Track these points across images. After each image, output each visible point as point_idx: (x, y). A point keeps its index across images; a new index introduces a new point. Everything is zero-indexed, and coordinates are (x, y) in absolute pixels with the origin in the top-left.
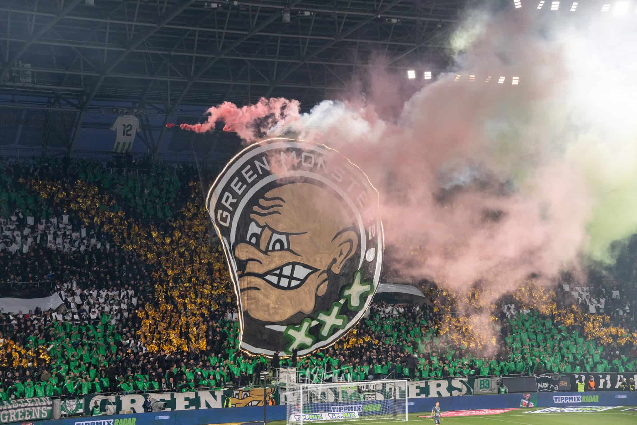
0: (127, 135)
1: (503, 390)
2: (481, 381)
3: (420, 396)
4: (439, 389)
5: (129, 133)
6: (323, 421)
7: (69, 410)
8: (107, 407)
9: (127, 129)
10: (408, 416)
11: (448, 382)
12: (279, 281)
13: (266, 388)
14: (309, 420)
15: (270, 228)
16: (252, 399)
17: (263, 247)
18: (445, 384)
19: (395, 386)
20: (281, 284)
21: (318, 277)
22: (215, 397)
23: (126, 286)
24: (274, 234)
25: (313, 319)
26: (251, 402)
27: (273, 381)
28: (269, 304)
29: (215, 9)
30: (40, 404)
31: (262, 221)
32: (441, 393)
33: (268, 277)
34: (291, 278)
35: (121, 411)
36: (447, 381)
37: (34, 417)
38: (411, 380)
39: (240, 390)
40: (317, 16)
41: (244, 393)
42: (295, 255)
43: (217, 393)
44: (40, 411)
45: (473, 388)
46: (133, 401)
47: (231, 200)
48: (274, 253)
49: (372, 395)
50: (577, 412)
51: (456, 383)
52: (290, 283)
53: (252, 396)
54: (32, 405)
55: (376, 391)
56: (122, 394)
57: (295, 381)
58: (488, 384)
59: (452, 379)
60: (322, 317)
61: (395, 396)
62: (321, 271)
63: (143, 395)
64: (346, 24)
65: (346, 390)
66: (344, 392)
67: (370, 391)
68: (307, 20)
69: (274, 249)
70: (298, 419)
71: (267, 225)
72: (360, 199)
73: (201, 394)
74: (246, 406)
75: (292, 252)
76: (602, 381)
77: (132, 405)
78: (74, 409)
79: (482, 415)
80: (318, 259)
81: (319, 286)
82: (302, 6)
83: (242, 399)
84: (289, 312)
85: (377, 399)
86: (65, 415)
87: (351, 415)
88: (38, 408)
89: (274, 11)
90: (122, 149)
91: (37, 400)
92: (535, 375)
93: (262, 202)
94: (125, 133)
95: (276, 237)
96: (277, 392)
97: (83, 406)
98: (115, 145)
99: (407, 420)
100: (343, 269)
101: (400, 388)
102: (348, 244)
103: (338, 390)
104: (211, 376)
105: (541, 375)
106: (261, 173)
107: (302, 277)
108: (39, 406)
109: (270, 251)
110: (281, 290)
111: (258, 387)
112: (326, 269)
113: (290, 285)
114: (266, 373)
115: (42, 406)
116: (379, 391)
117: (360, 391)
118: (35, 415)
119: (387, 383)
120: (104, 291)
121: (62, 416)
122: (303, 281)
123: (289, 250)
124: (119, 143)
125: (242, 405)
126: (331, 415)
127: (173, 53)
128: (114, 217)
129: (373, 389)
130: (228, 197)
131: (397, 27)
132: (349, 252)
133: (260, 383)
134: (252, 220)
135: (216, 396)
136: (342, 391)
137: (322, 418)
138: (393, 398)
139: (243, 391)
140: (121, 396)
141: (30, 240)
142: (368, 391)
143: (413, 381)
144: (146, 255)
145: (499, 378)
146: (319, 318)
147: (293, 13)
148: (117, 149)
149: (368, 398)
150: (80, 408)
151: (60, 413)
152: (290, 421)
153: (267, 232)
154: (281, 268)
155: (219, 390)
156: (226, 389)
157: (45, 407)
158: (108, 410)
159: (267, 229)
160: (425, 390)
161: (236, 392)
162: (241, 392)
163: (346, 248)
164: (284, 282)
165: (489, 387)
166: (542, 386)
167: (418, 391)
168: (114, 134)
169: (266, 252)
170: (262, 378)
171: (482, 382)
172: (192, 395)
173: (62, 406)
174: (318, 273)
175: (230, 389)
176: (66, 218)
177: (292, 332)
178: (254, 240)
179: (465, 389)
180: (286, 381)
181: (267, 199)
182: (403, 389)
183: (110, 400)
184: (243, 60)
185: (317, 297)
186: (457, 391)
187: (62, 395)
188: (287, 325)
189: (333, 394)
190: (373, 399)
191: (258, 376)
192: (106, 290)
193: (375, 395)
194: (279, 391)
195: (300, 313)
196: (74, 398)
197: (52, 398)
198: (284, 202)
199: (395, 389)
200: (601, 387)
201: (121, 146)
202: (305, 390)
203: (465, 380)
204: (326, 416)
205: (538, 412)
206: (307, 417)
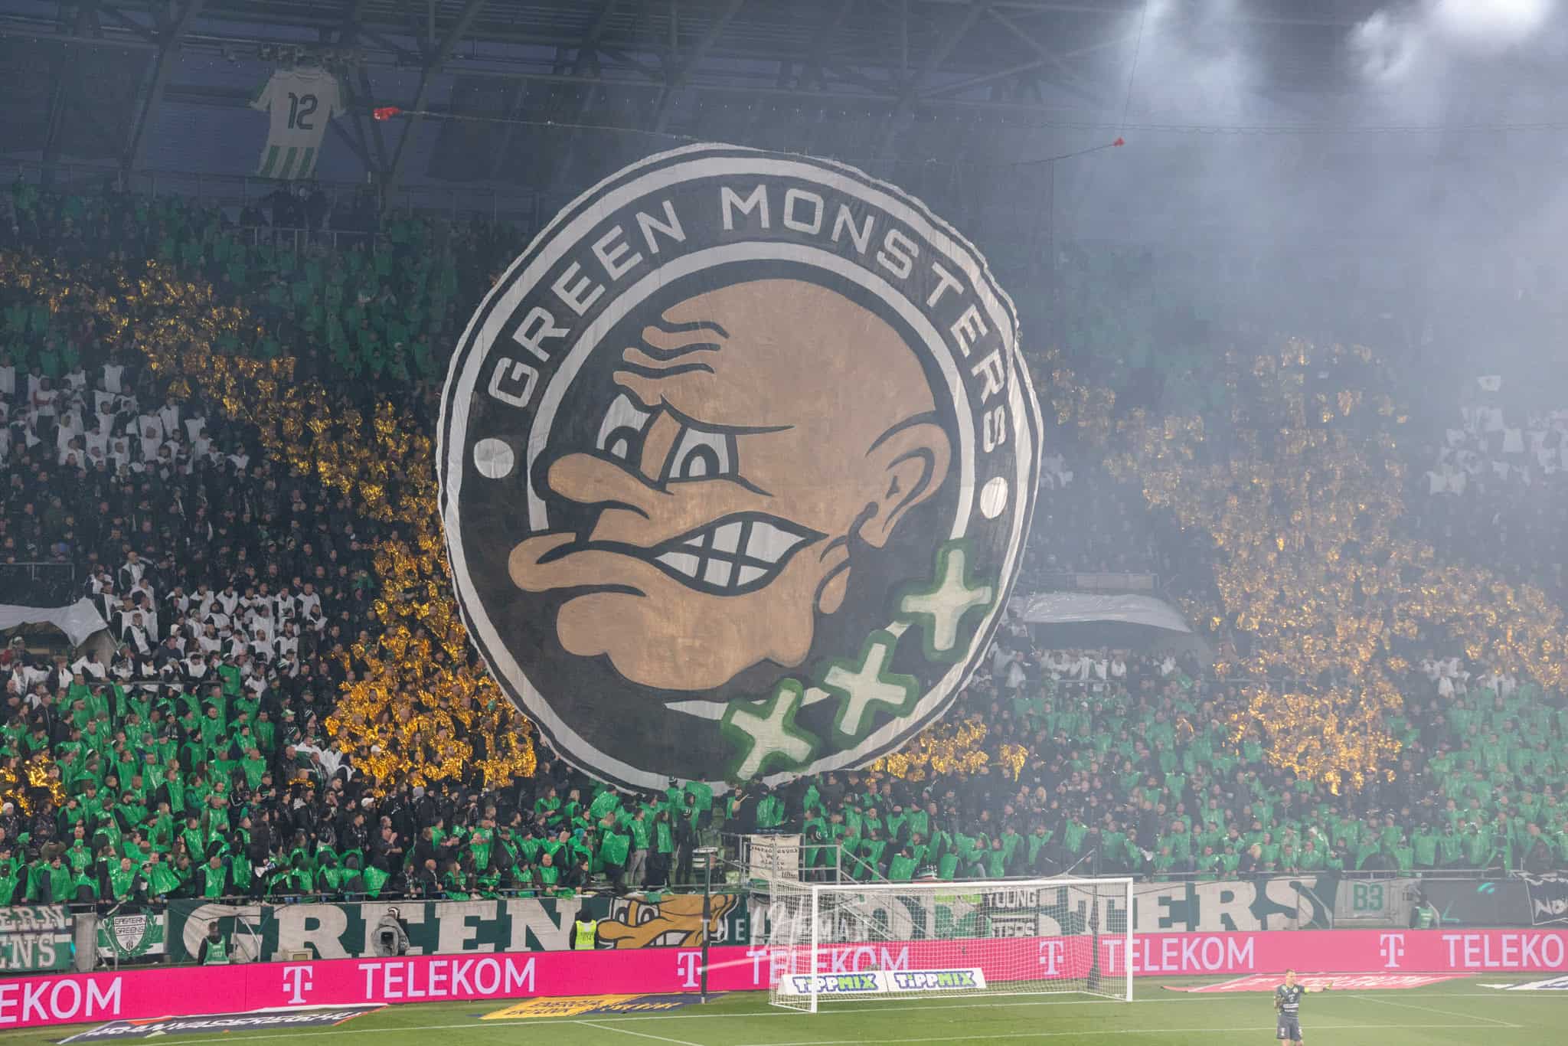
0: (302, 126)
1: (1426, 915)
2: (1356, 887)
3: (1170, 926)
4: (1227, 908)
5: (306, 120)
6: (878, 995)
7: (123, 944)
8: (236, 937)
9: (300, 108)
10: (1134, 986)
11: (1256, 886)
12: (702, 568)
13: (711, 894)
14: (837, 991)
15: (675, 414)
16: (670, 927)
17: (651, 465)
18: (1245, 892)
19: (1095, 895)
20: (709, 577)
21: (823, 556)
22: (556, 918)
23: (297, 581)
24: (690, 430)
25: (807, 684)
26: (664, 934)
27: (732, 874)
28: (673, 638)
30: (36, 927)
31: (651, 392)
32: (1233, 918)
33: (670, 558)
34: (739, 559)
35: (276, 951)
36: (1252, 885)
37: (15, 965)
38: (1145, 879)
39: (631, 900)
41: (643, 908)
42: (751, 494)
43: (561, 906)
44: (35, 947)
45: (1332, 910)
46: (312, 924)
47: (548, 330)
48: (685, 487)
49: (1026, 921)
51: (1280, 891)
52: (735, 574)
53: (668, 916)
54: (12, 927)
55: (1038, 910)
56: (281, 901)
57: (796, 873)
58: (1379, 897)
59: (1267, 878)
60: (838, 677)
61: (1094, 925)
62: (831, 539)
63: (342, 907)
65: (949, 904)
66: (942, 911)
67: (1020, 909)
69: (685, 476)
70: (802, 989)
71: (665, 405)
72: (963, 331)
73: (513, 906)
74: (647, 945)
75: (744, 482)
77: (309, 936)
78: (136, 943)
79: (1360, 991)
80: (822, 506)
81: (824, 583)
83: (638, 925)
84: (733, 660)
85: (1043, 932)
86: (110, 961)
87: (961, 979)
88: (29, 938)
90: (287, 169)
91: (26, 914)
92: (1524, 874)
93: (652, 335)
94: (295, 120)
95: (694, 438)
96: (743, 905)
97: (165, 933)
98: (264, 160)
99: (1129, 998)
100: (894, 534)
101: (1111, 903)
102: (920, 461)
103: (923, 904)
104: (545, 856)
105: (1544, 877)
106: (654, 248)
107: (772, 558)
108: (32, 931)
109: (675, 480)
110: (709, 596)
111: (685, 890)
112: (845, 532)
113: (736, 580)
114: (711, 850)
115: (39, 932)
116: (1048, 910)
117: (989, 908)
118: (20, 959)
119: (1073, 886)
120: (230, 596)
121: (100, 962)
122: (774, 570)
123: (733, 476)
124: (275, 150)
125: (637, 944)
126: (902, 978)
128: (262, 375)
129: (1030, 905)
130: (539, 323)
132: (919, 484)
133: (693, 878)
134: (618, 390)
135: (559, 915)
136: (937, 907)
137: (876, 987)
138: (1089, 931)
139: (641, 903)
140: (276, 907)
142: (1015, 910)
143: (1151, 882)
145: (1411, 881)
146: (829, 680)
148: (270, 165)
149: (1013, 929)
150: (157, 941)
151: (97, 954)
152: (780, 992)
153: (666, 425)
154: (708, 531)
155: (570, 898)
156: (589, 895)
157: (49, 936)
158: (239, 949)
159: (665, 414)
160: (1186, 911)
161: (620, 903)
162: (635, 904)
163: (911, 473)
164: (718, 573)
165: (1381, 906)
166: (1548, 910)
167: (1165, 911)
168: (263, 120)
169: (660, 484)
170: (699, 864)
171: (1361, 891)
172: (487, 911)
173: (100, 931)
174: (820, 545)
175: (602, 894)
176: (112, 375)
177: (742, 720)
178: (620, 449)
179: (1307, 910)
180: (767, 875)
181: (670, 328)
182: (1119, 907)
183: (244, 921)
185: (818, 616)
186: (1281, 915)
187: (102, 902)
188: (728, 700)
189: (909, 915)
190: (1029, 932)
191: (687, 859)
192: (235, 594)
193: (1035, 921)
194: (749, 902)
195: (766, 662)
196: (138, 912)
197: (72, 911)
198: (724, 334)
199: (1095, 904)
201: (299, 159)
202: (826, 902)
203: (1308, 881)
204: (886, 982)
205: (1533, 986)
206: (831, 983)
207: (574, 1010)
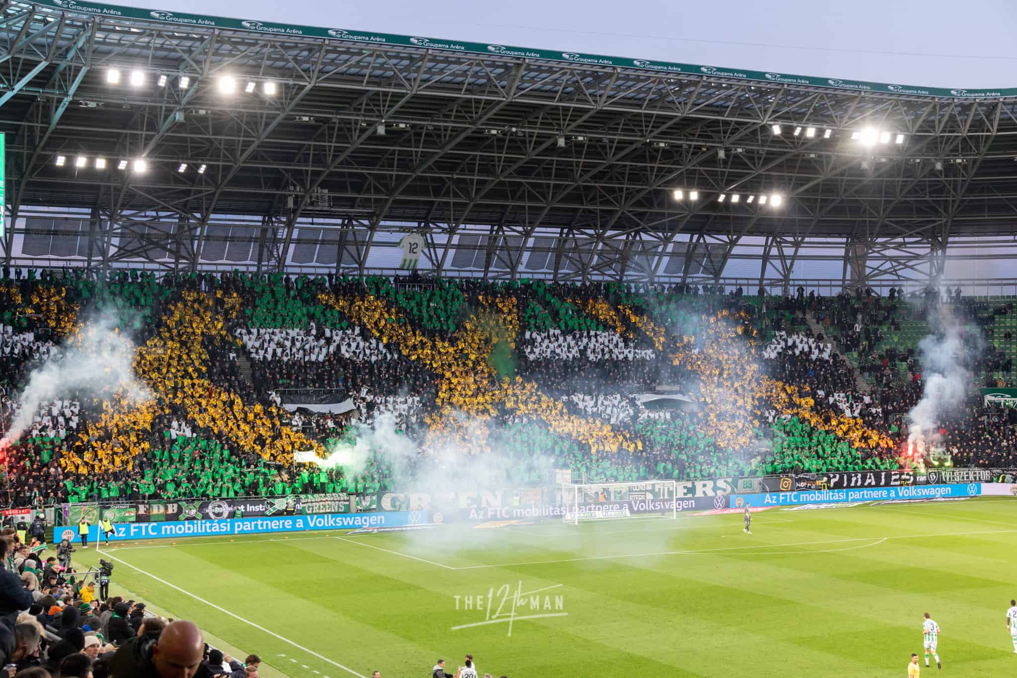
0: (414, 253)
2: (744, 481)
3: (687, 495)
4: (704, 489)
5: (415, 251)
7: (364, 505)
8: (398, 503)
9: (413, 247)
11: (714, 482)
14: (583, 518)
18: (710, 484)
19: (664, 486)
22: (496, 496)
23: (413, 393)
29: (495, 135)
30: (339, 499)
32: (707, 492)
35: (411, 507)
36: (712, 482)
38: (679, 481)
40: (590, 140)
43: (498, 492)
44: (339, 505)
45: (737, 489)
46: (420, 499)
49: (642, 495)
50: (831, 508)
51: (721, 483)
54: (332, 499)
55: (646, 491)
57: (570, 481)
58: (751, 485)
59: (716, 479)
61: (663, 495)
64: (617, 148)
67: (640, 491)
68: (580, 145)
70: (573, 517)
73: (482, 493)
76: (854, 479)
82: (577, 132)
85: (647, 498)
86: (361, 510)
87: (622, 513)
89: (549, 137)
90: (409, 266)
91: (335, 495)
92: (794, 475)
94: (412, 251)
96: (554, 491)
97: (376, 502)
99: (675, 518)
101: (669, 489)
103: (610, 490)
105: (800, 475)
108: (337, 501)
116: (649, 491)
117: (630, 490)
118: (334, 509)
119: (657, 484)
121: (358, 510)
124: (405, 260)
126: (604, 513)
127: (455, 177)
129: (643, 489)
131: (664, 151)
137: (595, 517)
138: (662, 497)
140: (410, 494)
141: (324, 350)
143: (681, 481)
144: (431, 364)
145: (760, 479)
147: (567, 138)
148: (404, 265)
149: (638, 497)
150: (373, 504)
151: (356, 508)
157: (343, 502)
158: (398, 507)
160: (692, 490)
165: (751, 487)
166: (800, 486)
167: (685, 491)
171: (746, 483)
173: (357, 501)
179: (729, 490)
180: (561, 482)
182: (671, 489)
184: (520, 183)
186: (721, 491)
187: (357, 492)
190: (643, 498)
193: (645, 494)
194: (556, 490)
196: (367, 495)
197: (349, 495)
199: (664, 489)
200: (853, 484)
201: (407, 263)
202: (580, 490)
203: (730, 480)
204: (599, 514)
205: (795, 509)
206: (582, 515)
207: (502, 525)
